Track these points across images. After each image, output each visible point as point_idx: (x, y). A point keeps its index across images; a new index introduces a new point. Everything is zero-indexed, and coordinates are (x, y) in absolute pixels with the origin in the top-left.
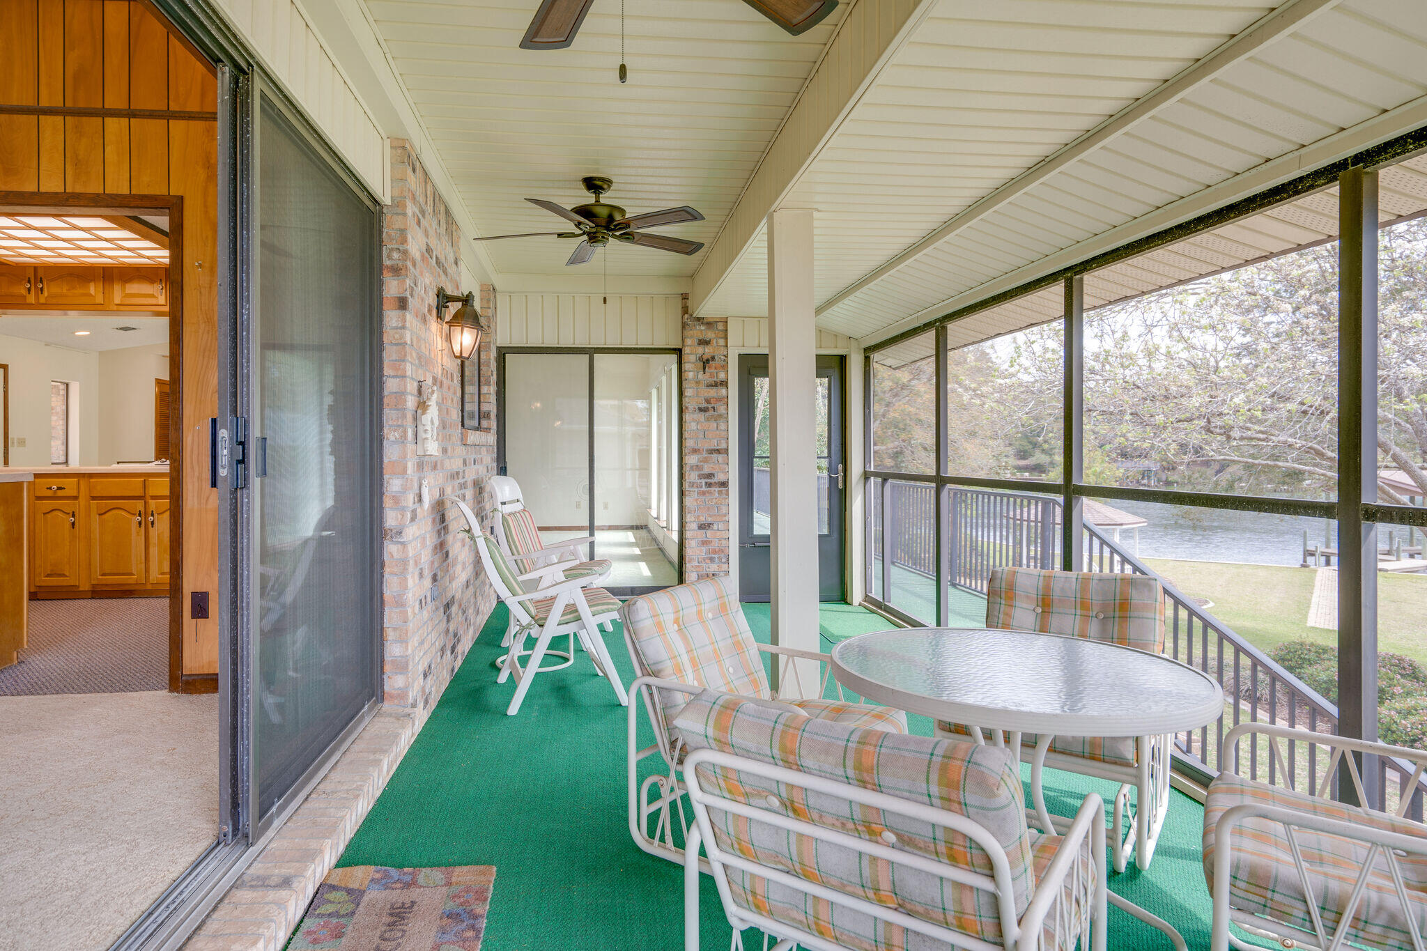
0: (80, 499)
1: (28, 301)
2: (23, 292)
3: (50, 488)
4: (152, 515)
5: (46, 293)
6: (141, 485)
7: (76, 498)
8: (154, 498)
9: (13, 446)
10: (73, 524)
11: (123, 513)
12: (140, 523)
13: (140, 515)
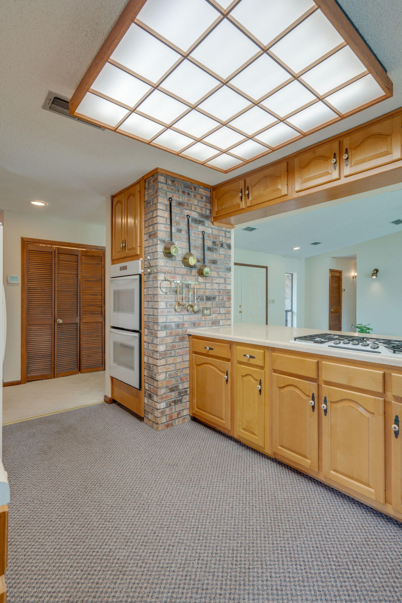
0: (266, 368)
1: (241, 207)
2: (238, 200)
3: (245, 355)
4: (325, 402)
5: (251, 198)
6: (314, 367)
7: (262, 368)
8: (328, 383)
9: (269, 303)
10: (260, 391)
11: (298, 391)
12: (313, 407)
13: (313, 399)
